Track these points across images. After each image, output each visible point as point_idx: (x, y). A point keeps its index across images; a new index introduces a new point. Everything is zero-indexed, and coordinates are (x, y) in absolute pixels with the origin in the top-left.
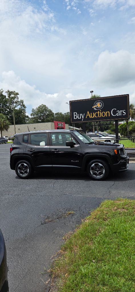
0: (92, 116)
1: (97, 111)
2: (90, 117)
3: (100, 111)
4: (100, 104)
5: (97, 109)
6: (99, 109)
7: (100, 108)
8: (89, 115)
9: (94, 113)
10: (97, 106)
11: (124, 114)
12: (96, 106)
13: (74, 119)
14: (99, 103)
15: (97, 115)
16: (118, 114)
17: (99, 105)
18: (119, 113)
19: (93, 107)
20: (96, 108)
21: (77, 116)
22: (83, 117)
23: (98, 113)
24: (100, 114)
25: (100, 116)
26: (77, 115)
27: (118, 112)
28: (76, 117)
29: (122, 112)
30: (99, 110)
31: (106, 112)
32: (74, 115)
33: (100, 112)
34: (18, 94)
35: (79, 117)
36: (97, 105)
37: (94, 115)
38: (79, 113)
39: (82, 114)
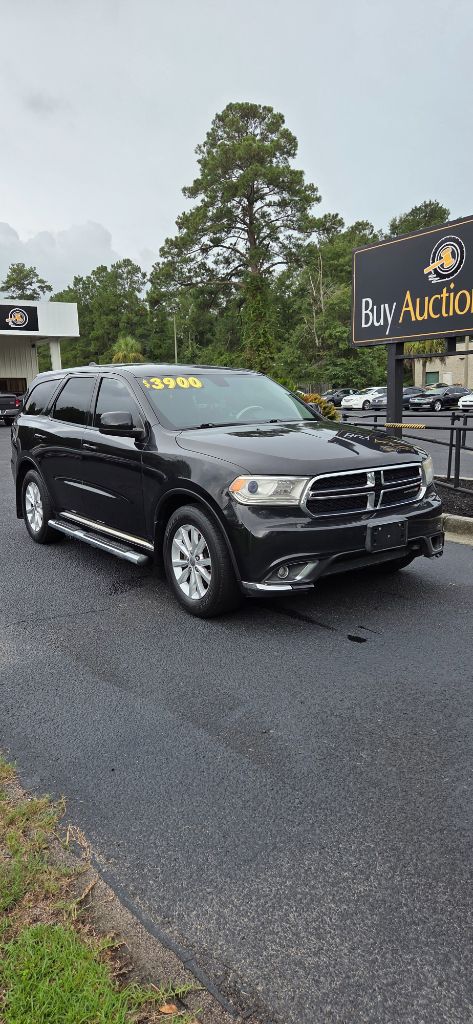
0: (421, 314)
1: (438, 289)
2: (413, 319)
3: (452, 286)
4: (454, 257)
5: (442, 276)
6: (448, 276)
7: (452, 274)
8: (411, 308)
9: (427, 299)
10: (442, 265)
12: (436, 265)
13: (364, 326)
14: (449, 250)
15: (437, 308)
17: (446, 259)
19: (426, 271)
20: (437, 274)
21: (370, 314)
22: (390, 320)
23: (445, 294)
24: (448, 298)
25: (447, 311)
26: (372, 311)
28: (367, 319)
30: (449, 283)
32: (364, 312)
33: (449, 291)
35: (378, 321)
36: (441, 258)
37: (429, 305)
38: (378, 301)
39: (387, 305)
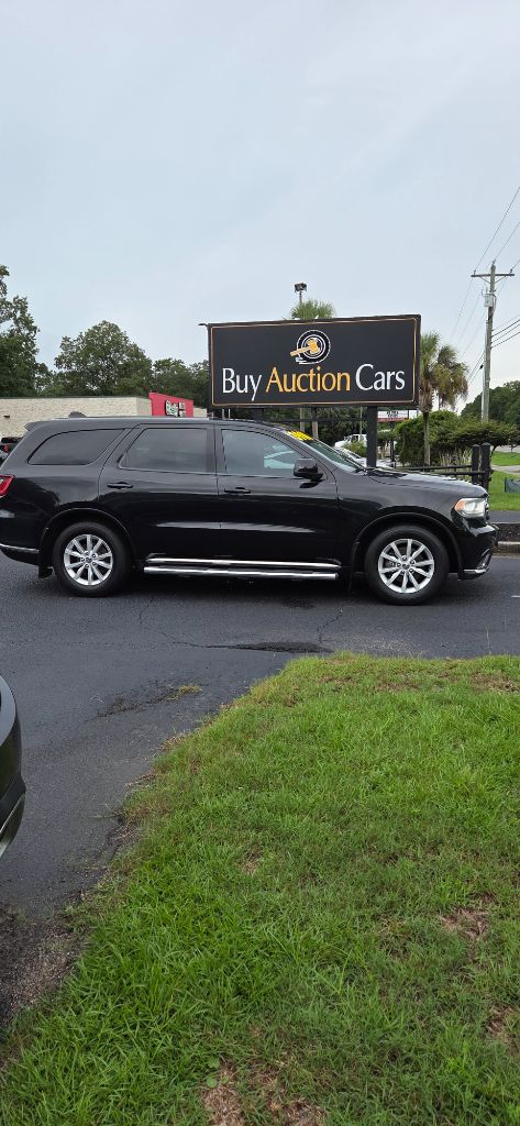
0: (290, 386)
1: (306, 369)
2: (281, 390)
3: (319, 368)
4: (319, 345)
5: (309, 360)
6: (315, 360)
7: (318, 359)
8: (278, 381)
9: (294, 376)
10: (309, 352)
11: (400, 385)
12: (303, 350)
13: (225, 391)
14: (315, 341)
15: (305, 383)
16: (379, 384)
17: (313, 346)
18: (383, 380)
19: (293, 354)
20: (305, 358)
21: (233, 382)
22: (255, 389)
23: (312, 374)
24: (315, 379)
25: (315, 386)
26: (234, 379)
27: (380, 377)
28: (229, 385)
29: (393, 378)
30: (315, 366)
31: (339, 376)
32: (225, 380)
33: (316, 372)
34: (7, 273)
35: (242, 387)
36: (307, 346)
37: (297, 381)
38: (241, 372)
39: (251, 377)
